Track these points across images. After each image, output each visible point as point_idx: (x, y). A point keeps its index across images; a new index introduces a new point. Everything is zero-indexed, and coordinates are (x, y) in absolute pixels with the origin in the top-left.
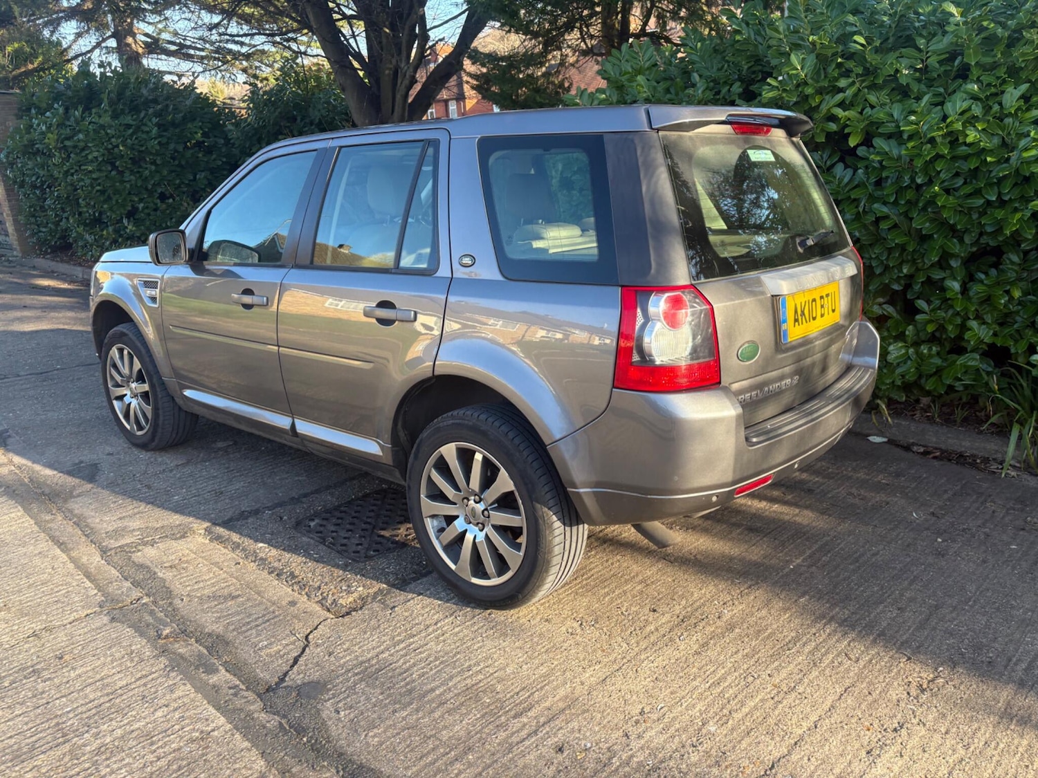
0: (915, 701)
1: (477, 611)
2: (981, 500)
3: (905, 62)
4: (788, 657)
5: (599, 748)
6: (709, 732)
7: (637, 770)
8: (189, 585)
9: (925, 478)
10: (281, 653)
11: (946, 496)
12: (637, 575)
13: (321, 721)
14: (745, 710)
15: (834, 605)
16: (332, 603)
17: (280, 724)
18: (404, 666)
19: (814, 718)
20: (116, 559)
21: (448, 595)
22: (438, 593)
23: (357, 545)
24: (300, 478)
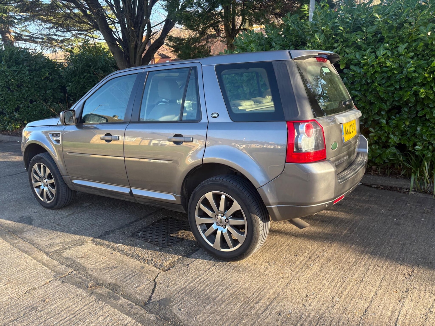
0: (409, 280)
1: (224, 263)
2: (405, 203)
3: (359, 36)
4: (356, 268)
5: (295, 312)
6: (337, 301)
7: (314, 319)
8: (93, 264)
9: (381, 197)
10: (145, 288)
11: (391, 203)
12: (284, 243)
13: (174, 314)
14: (347, 291)
15: (366, 247)
16: (160, 266)
17: (156, 317)
18: (201, 288)
19: (374, 291)
20: (54, 256)
21: (209, 258)
22: (205, 257)
23: (163, 241)
24: (127, 216)
